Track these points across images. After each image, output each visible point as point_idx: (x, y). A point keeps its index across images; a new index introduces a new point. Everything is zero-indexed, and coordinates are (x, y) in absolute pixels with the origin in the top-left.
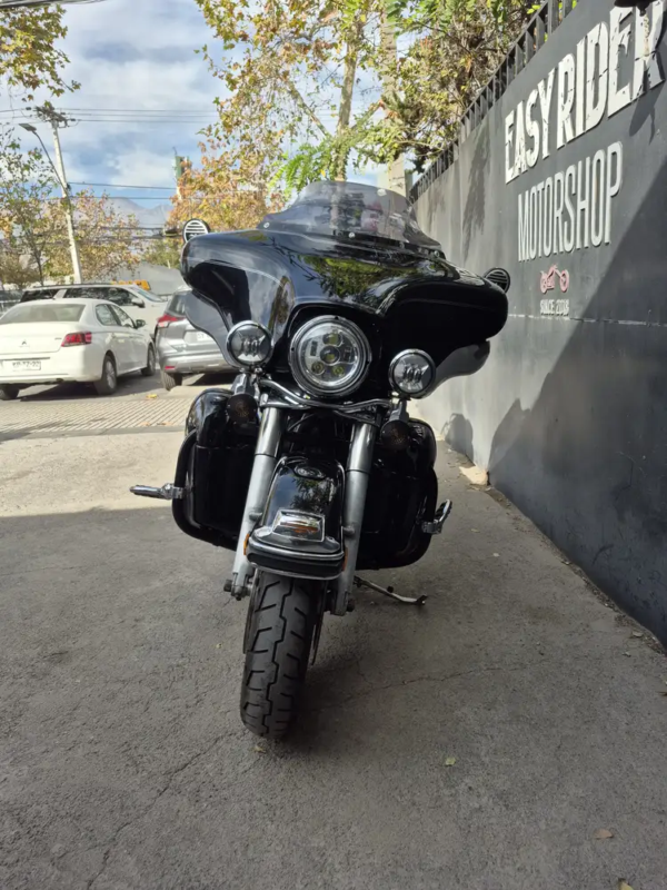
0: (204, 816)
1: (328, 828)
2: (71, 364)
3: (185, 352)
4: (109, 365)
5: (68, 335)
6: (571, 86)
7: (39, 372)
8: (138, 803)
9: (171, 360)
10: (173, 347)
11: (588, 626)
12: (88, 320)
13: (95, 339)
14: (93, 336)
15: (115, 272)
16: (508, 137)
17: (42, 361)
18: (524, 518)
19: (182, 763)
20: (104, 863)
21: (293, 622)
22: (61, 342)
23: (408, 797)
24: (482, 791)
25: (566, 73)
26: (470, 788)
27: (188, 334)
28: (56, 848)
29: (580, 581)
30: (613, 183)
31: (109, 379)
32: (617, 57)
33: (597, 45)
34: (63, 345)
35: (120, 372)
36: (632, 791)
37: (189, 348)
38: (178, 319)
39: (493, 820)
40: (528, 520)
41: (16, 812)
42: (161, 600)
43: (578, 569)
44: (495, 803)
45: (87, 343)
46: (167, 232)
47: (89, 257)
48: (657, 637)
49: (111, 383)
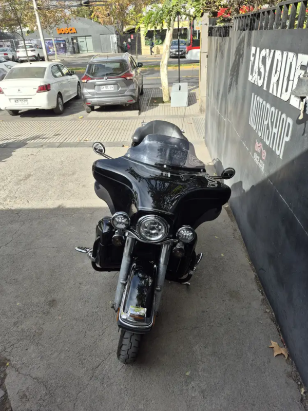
0: (105, 391)
1: (145, 401)
2: (42, 101)
3: (96, 96)
4: (60, 99)
5: (39, 86)
6: (279, 69)
7: (27, 105)
8: (84, 382)
9: (89, 100)
10: (90, 93)
11: (250, 304)
12: (48, 77)
13: (52, 88)
14: (51, 86)
15: (58, 25)
16: (252, 58)
17: (28, 100)
18: (238, 230)
19: (98, 365)
20: (74, 408)
21: (134, 343)
22: (36, 90)
23: (172, 389)
24: (197, 388)
25: (278, 60)
26: (193, 387)
27: (96, 87)
28: (59, 400)
29: (252, 275)
30: (287, 135)
31: (60, 106)
32: (297, 80)
33: (291, 63)
34: (37, 92)
35: (64, 102)
36: (246, 394)
37: (97, 94)
38: (92, 79)
39: (198, 403)
40: (239, 231)
41: (44, 383)
42: (89, 272)
43: (254, 268)
44: (200, 395)
45: (48, 90)
46: (84, 3)
47: (45, 16)
48: (275, 313)
49: (61, 109)
